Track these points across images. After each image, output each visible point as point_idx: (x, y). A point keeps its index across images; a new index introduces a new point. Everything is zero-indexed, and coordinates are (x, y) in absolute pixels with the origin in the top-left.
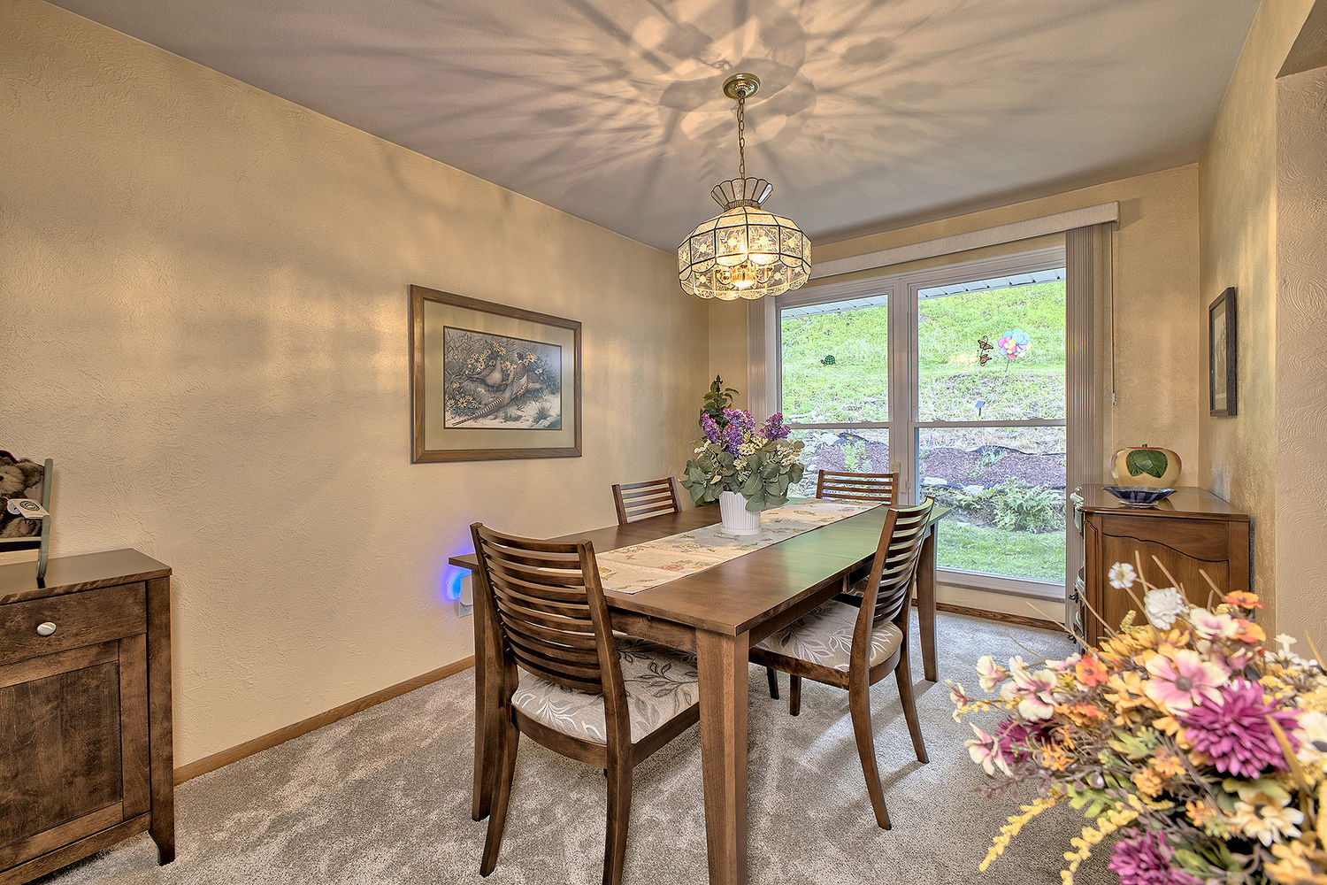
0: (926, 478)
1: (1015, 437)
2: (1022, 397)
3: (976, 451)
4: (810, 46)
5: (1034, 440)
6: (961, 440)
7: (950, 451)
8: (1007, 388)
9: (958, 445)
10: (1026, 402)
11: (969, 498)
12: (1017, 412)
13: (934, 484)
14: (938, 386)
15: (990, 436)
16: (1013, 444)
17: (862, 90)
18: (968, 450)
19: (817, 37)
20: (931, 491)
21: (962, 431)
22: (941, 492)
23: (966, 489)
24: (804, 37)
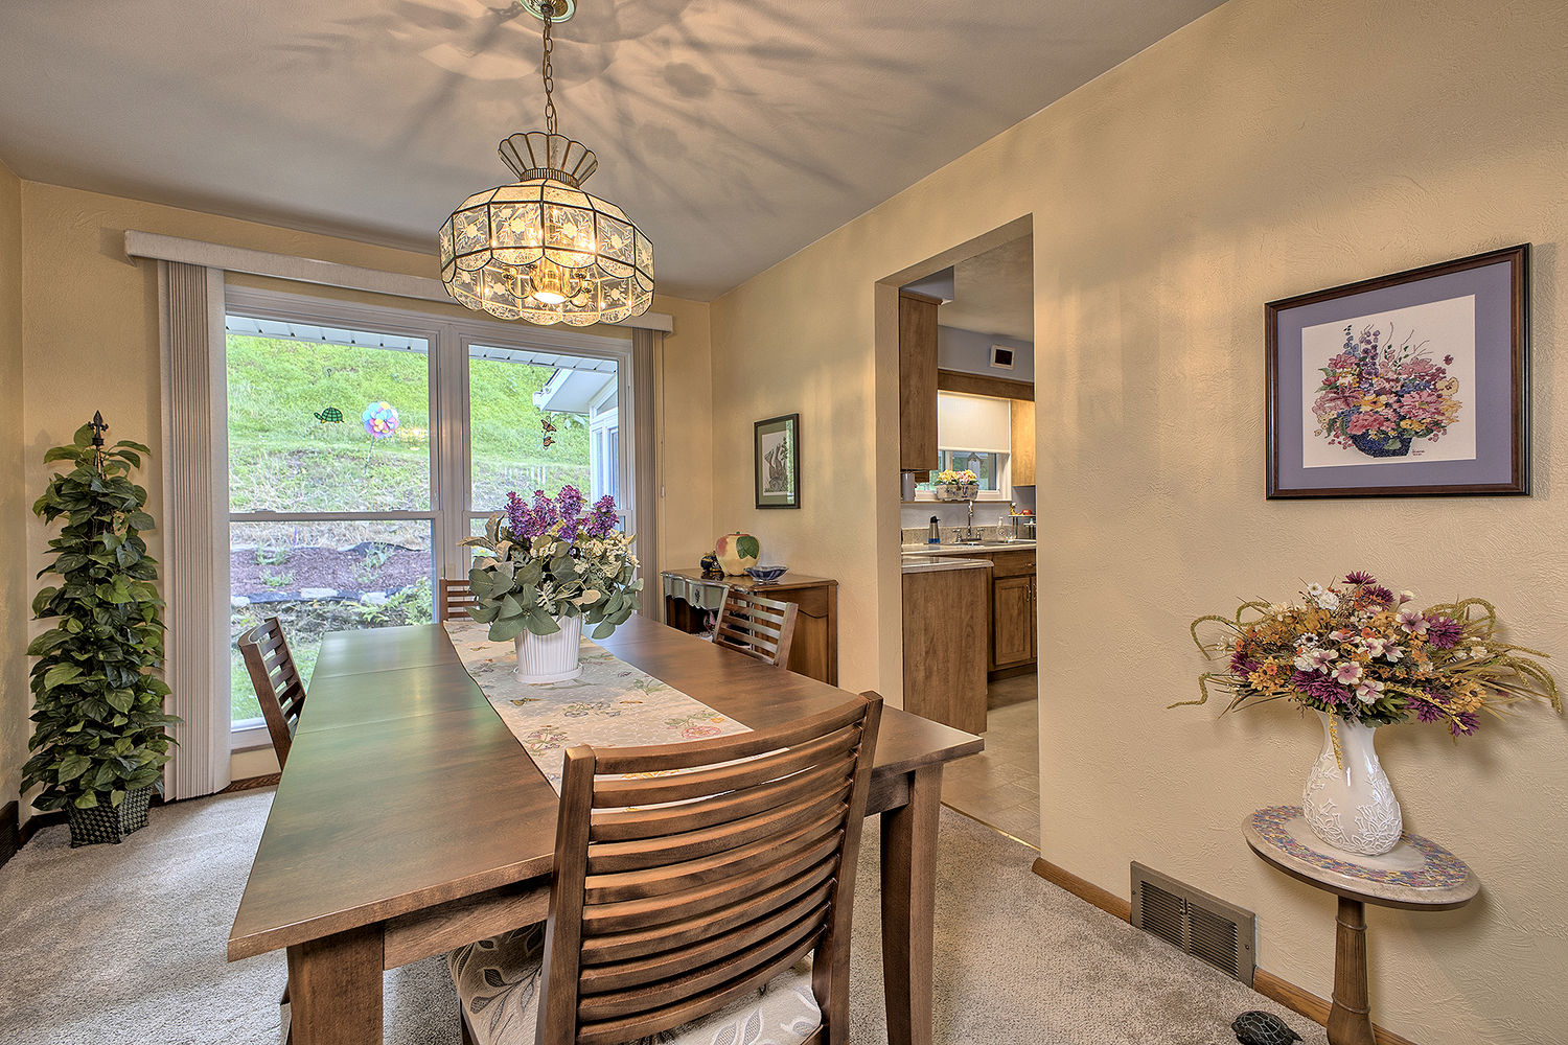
0: (303, 590)
1: (395, 532)
2: (393, 484)
3: (354, 550)
4: (665, 30)
5: (417, 534)
6: (327, 535)
7: (317, 551)
8: (373, 472)
9: (323, 542)
10: (399, 490)
11: (374, 610)
12: (389, 501)
13: (320, 596)
14: (276, 463)
15: (364, 531)
16: (396, 540)
17: (635, 106)
18: (340, 549)
19: (683, 29)
20: (316, 606)
21: (325, 526)
22: (331, 607)
23: (365, 598)
24: (673, 16)
